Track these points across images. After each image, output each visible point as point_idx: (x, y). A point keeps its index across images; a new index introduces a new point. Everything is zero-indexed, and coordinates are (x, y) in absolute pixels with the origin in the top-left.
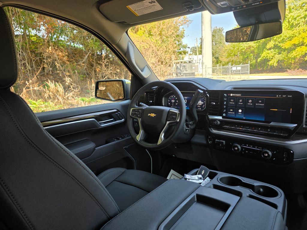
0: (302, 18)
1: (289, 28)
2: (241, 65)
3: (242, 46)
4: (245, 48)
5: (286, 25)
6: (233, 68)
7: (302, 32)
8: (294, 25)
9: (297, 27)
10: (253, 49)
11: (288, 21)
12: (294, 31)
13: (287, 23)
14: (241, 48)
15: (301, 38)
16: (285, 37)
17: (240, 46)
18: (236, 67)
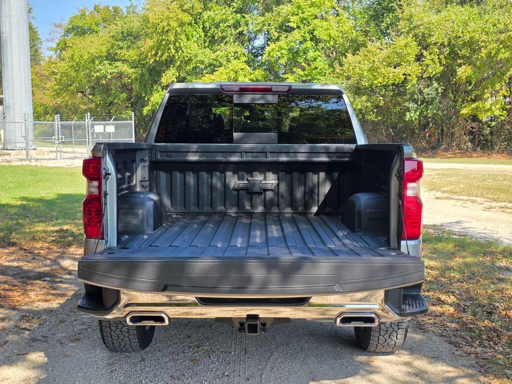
0: (229, 26)
1: (206, 45)
2: (111, 121)
3: (101, 70)
4: (109, 77)
5: (198, 35)
6: (95, 126)
7: (233, 58)
8: (216, 38)
9: (222, 45)
10: (130, 81)
11: (202, 26)
12: (218, 53)
13: (201, 30)
14: (99, 74)
15: (232, 72)
16: (201, 64)
17: (95, 68)
18: (103, 126)
